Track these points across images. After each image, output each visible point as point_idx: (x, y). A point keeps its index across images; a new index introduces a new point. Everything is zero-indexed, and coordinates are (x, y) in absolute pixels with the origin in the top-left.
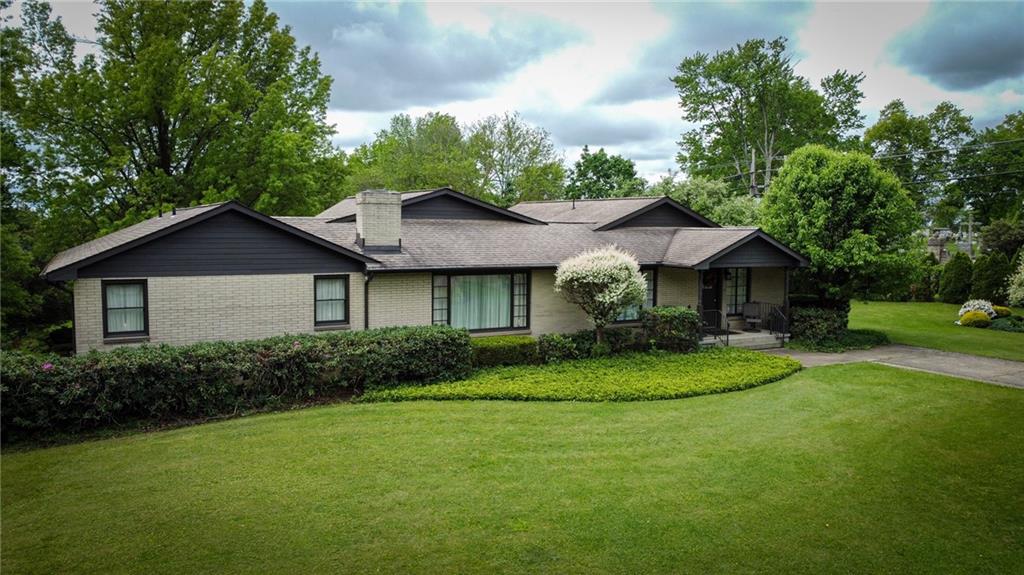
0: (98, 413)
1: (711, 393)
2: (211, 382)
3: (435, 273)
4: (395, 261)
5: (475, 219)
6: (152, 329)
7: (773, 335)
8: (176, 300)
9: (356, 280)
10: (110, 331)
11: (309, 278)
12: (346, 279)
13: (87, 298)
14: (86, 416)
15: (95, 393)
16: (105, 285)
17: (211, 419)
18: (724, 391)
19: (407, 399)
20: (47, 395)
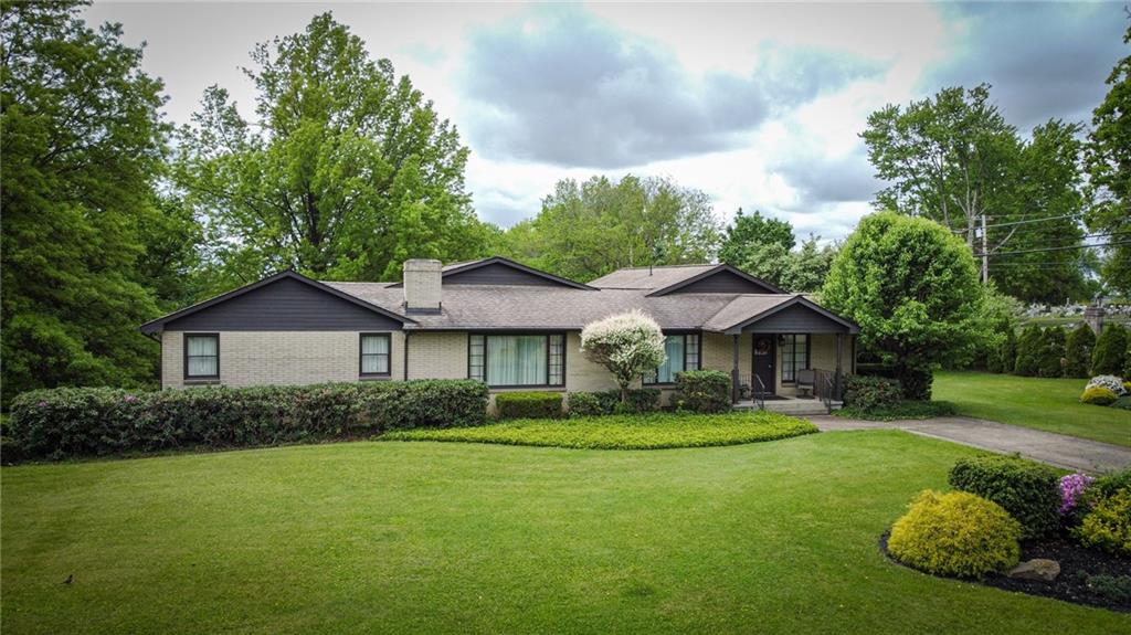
0: (164, 437)
1: (690, 446)
2: (256, 417)
3: (471, 333)
4: (432, 322)
5: (526, 284)
6: (222, 374)
7: (822, 402)
8: (242, 350)
9: (398, 338)
10: (190, 374)
11: (356, 335)
12: (388, 336)
13: (172, 345)
14: (155, 438)
15: (163, 421)
16: (187, 337)
17: (254, 446)
18: (704, 446)
19: (415, 439)
20: (126, 419)
